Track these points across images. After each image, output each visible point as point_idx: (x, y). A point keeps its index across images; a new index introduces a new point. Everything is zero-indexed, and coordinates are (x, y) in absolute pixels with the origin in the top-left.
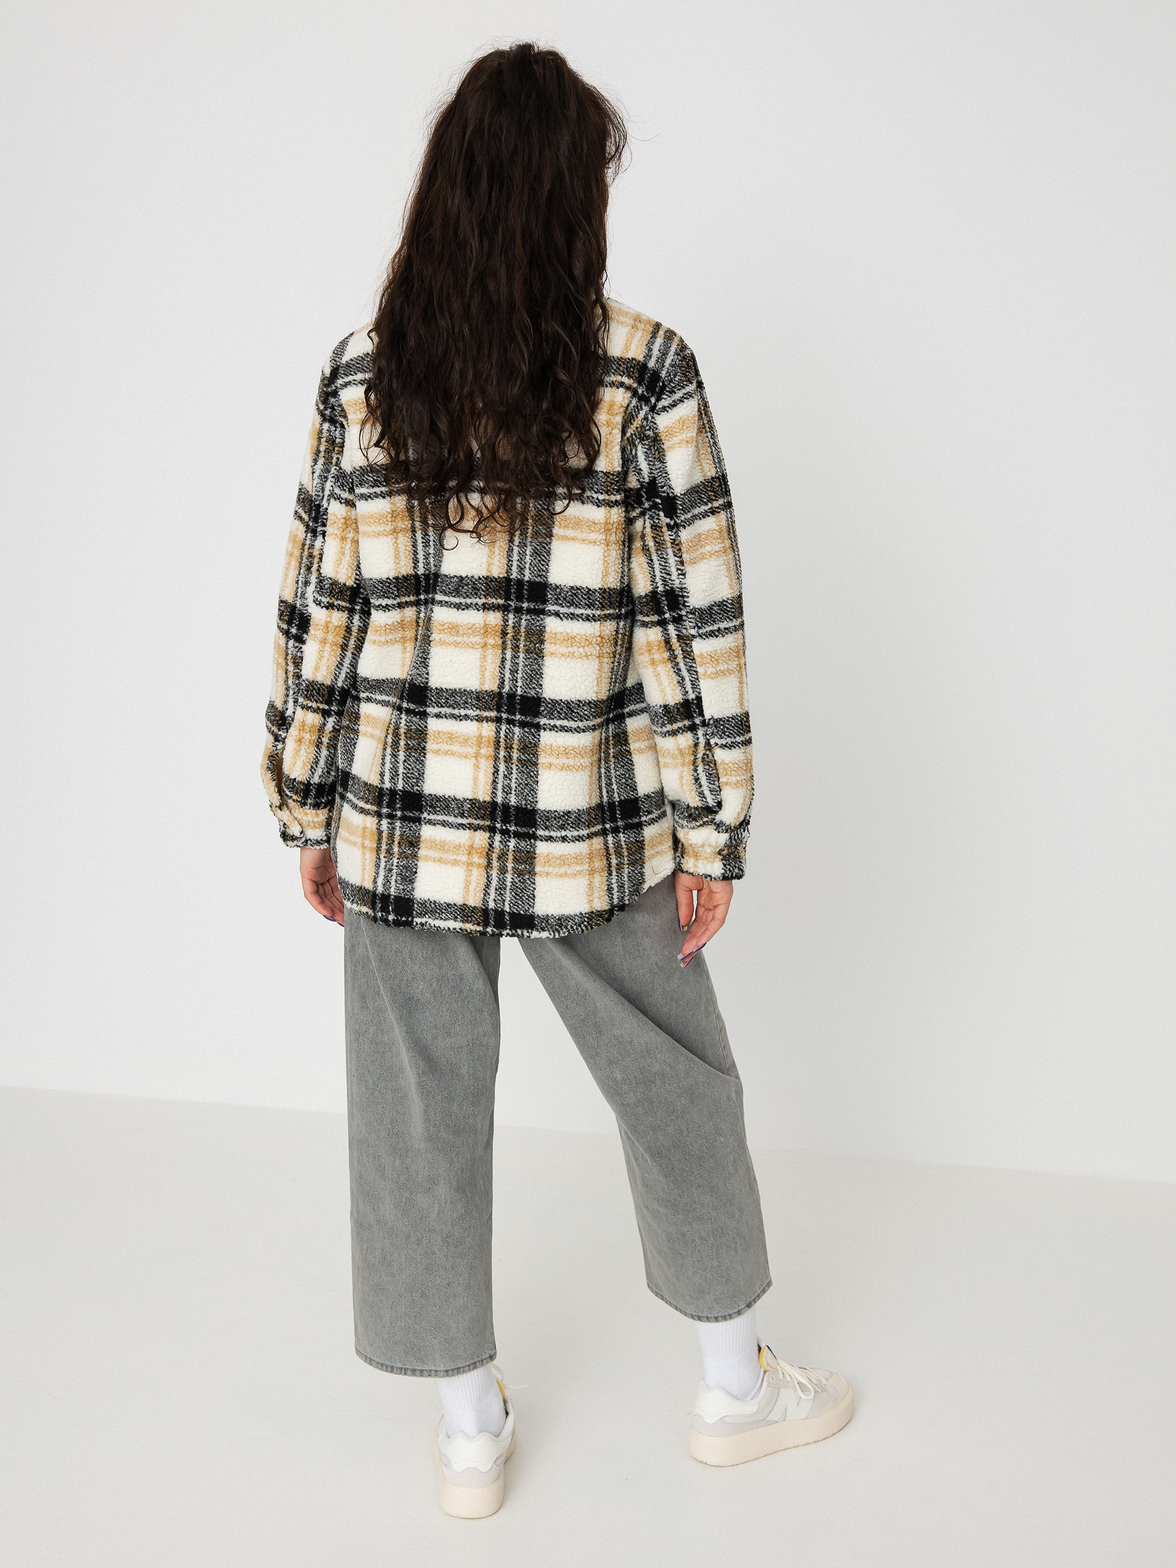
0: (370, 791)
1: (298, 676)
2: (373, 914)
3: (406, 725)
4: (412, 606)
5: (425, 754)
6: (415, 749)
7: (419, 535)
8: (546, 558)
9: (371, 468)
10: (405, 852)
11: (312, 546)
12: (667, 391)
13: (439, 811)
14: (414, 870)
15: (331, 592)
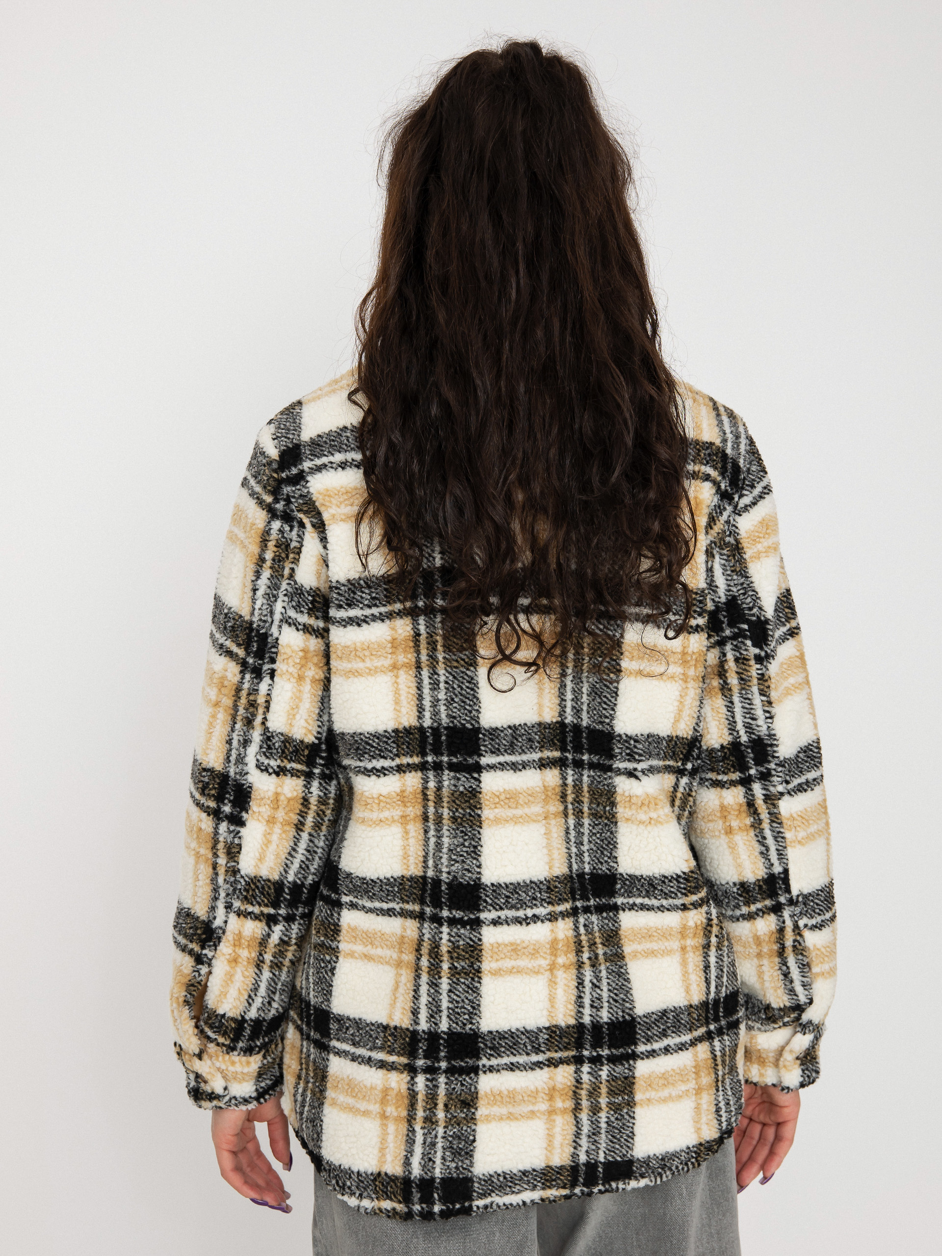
0: (395, 1036)
1: (235, 872)
2: (406, 1210)
3: (449, 941)
4: (416, 771)
5: (480, 978)
6: (465, 973)
7: (425, 673)
8: (610, 701)
9: (369, 583)
10: (455, 1117)
11: (254, 691)
12: (747, 485)
13: (504, 1052)
14: (471, 1138)
15: (283, 752)
